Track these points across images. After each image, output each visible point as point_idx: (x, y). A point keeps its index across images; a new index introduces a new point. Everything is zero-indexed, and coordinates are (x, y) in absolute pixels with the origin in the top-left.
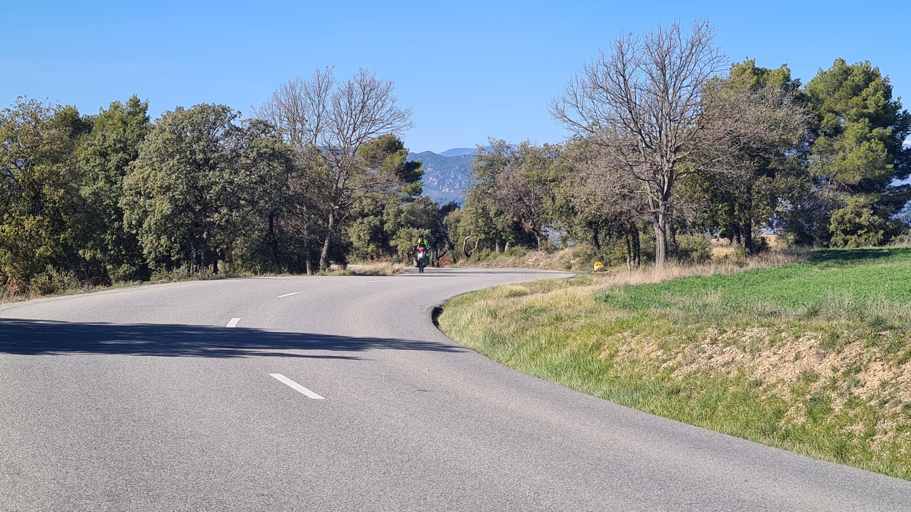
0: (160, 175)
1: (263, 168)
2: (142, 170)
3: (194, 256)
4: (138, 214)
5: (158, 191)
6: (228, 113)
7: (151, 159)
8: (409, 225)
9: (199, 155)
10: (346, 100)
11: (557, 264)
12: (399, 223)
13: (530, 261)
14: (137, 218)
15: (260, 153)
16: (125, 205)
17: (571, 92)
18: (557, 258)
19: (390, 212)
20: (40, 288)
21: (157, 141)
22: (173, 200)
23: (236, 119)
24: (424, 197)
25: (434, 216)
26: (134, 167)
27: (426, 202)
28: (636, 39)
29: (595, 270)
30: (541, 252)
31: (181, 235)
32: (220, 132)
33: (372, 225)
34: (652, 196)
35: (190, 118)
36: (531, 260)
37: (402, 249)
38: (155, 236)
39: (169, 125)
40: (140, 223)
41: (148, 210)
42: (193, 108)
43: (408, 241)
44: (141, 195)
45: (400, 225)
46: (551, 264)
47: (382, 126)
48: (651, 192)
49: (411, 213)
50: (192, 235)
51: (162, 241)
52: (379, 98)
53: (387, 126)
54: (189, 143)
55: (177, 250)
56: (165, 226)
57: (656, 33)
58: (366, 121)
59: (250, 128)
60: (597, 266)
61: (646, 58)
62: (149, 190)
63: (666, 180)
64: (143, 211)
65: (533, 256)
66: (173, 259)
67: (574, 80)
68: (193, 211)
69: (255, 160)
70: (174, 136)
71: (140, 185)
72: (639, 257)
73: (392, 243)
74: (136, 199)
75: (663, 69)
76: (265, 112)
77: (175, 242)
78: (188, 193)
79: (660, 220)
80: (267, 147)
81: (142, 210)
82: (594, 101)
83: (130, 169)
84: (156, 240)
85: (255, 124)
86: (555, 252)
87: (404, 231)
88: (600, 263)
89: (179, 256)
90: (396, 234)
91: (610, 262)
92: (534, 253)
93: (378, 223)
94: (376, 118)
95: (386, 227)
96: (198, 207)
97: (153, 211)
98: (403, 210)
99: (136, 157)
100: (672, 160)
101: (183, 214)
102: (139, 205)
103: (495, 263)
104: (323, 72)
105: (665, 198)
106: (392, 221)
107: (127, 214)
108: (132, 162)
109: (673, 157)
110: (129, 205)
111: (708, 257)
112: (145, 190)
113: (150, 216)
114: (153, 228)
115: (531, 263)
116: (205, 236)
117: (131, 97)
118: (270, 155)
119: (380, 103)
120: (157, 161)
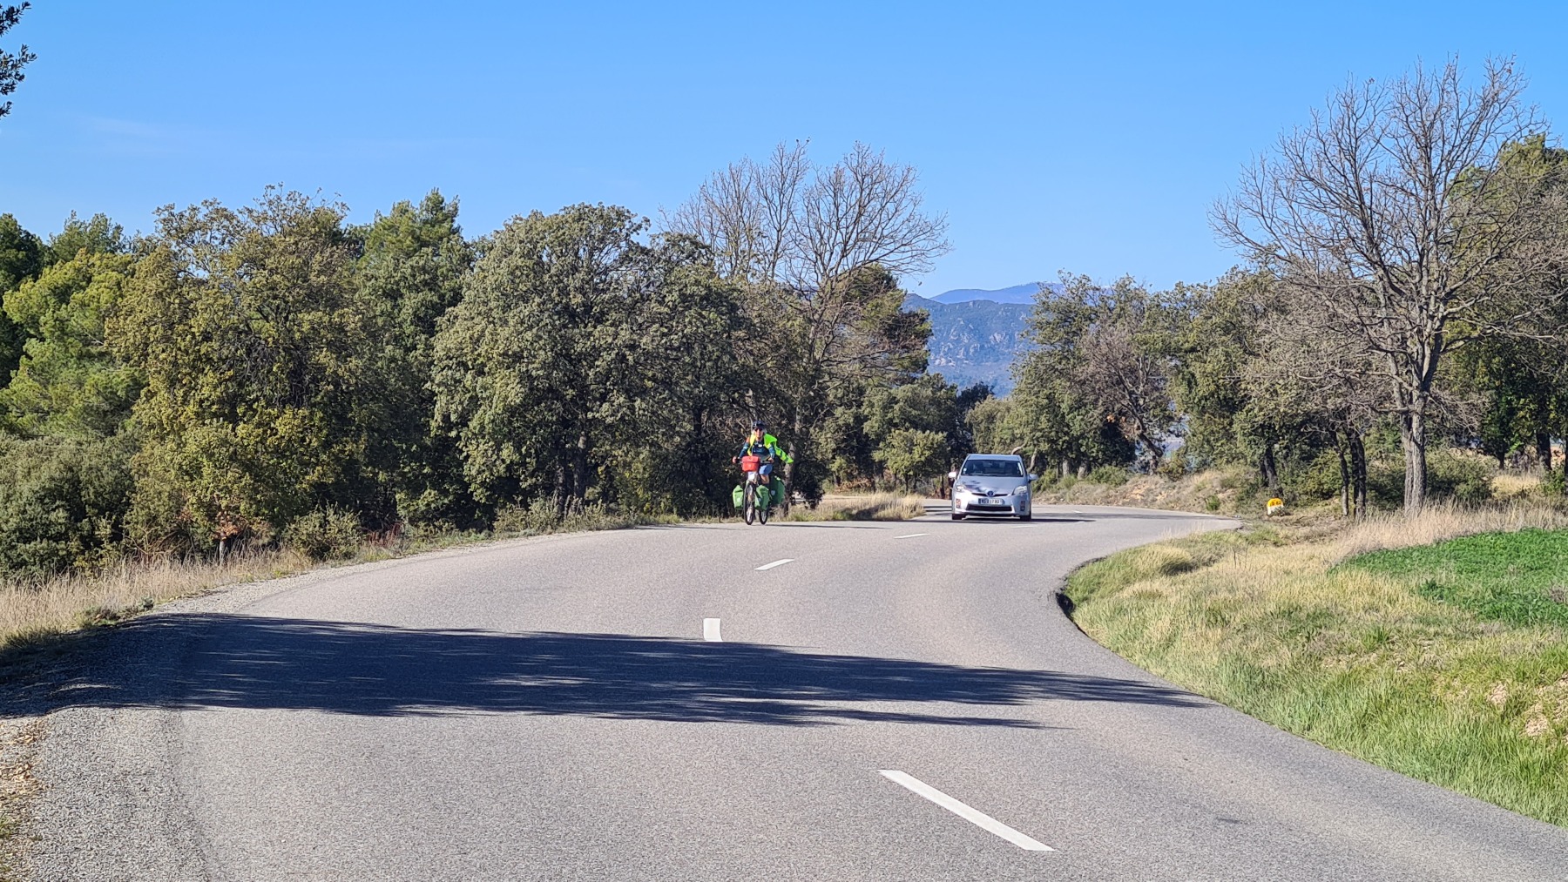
0: (504, 332)
1: (690, 323)
2: (469, 324)
3: (561, 481)
4: (461, 403)
5: (498, 361)
6: (626, 223)
7: (485, 303)
8: (907, 424)
9: (575, 297)
10: (831, 199)
11: (1191, 501)
12: (891, 420)
13: (1137, 494)
14: (460, 409)
15: (684, 295)
16: (439, 385)
17: (1250, 189)
18: (1191, 488)
19: (875, 401)
20: (304, 543)
21: (498, 270)
22: (526, 378)
23: (641, 232)
24: (932, 375)
25: (949, 409)
26: (456, 317)
27: (936, 384)
28: (1380, 90)
29: (1269, 513)
30: (1157, 478)
31: (539, 442)
32: (609, 257)
33: (841, 423)
34: (1400, 380)
35: (559, 228)
36: (1138, 491)
37: (895, 466)
38: (491, 443)
39: (521, 242)
40: (464, 421)
41: (480, 395)
42: (563, 213)
43: (906, 452)
44: (467, 369)
45: (891, 424)
46: (1179, 499)
47: (892, 248)
48: (1397, 374)
49: (913, 402)
50: (557, 443)
51: (505, 453)
52: (888, 196)
53: (902, 248)
54: (556, 275)
55: (531, 469)
56: (510, 426)
57: (1413, 81)
58: (864, 240)
59: (666, 249)
60: (1273, 505)
61: (1397, 126)
62: (481, 359)
63: (1428, 352)
64: (471, 398)
65: (1140, 485)
66: (523, 486)
67: (1258, 167)
68: (560, 398)
69: (674, 309)
70: (530, 263)
71: (465, 351)
72: (1364, 493)
73: (877, 456)
74: (458, 376)
75: (1426, 148)
76: (685, 221)
77: (529, 455)
78: (554, 365)
79: (1415, 425)
80: (697, 283)
81: (468, 395)
82: (1293, 204)
83: (449, 320)
84: (493, 451)
85: (674, 242)
86: (1185, 478)
87: (900, 434)
88: (1278, 500)
89: (534, 480)
90: (884, 440)
91: (1294, 499)
92: (1143, 479)
93: (852, 420)
94: (885, 233)
95: (867, 427)
96: (571, 392)
97: (490, 398)
98: (898, 397)
99: (457, 298)
100: (1440, 315)
101: (543, 405)
102: (464, 386)
103: (1069, 494)
104: (790, 150)
105: (1424, 386)
106: (878, 417)
107: (441, 401)
108: (452, 308)
109: (1441, 310)
110: (446, 385)
111: (1488, 494)
112: (475, 360)
113: (483, 407)
114: (489, 427)
115: (1139, 497)
116: (581, 445)
117: (430, 195)
118: (702, 298)
119: (890, 207)
120: (497, 307)
